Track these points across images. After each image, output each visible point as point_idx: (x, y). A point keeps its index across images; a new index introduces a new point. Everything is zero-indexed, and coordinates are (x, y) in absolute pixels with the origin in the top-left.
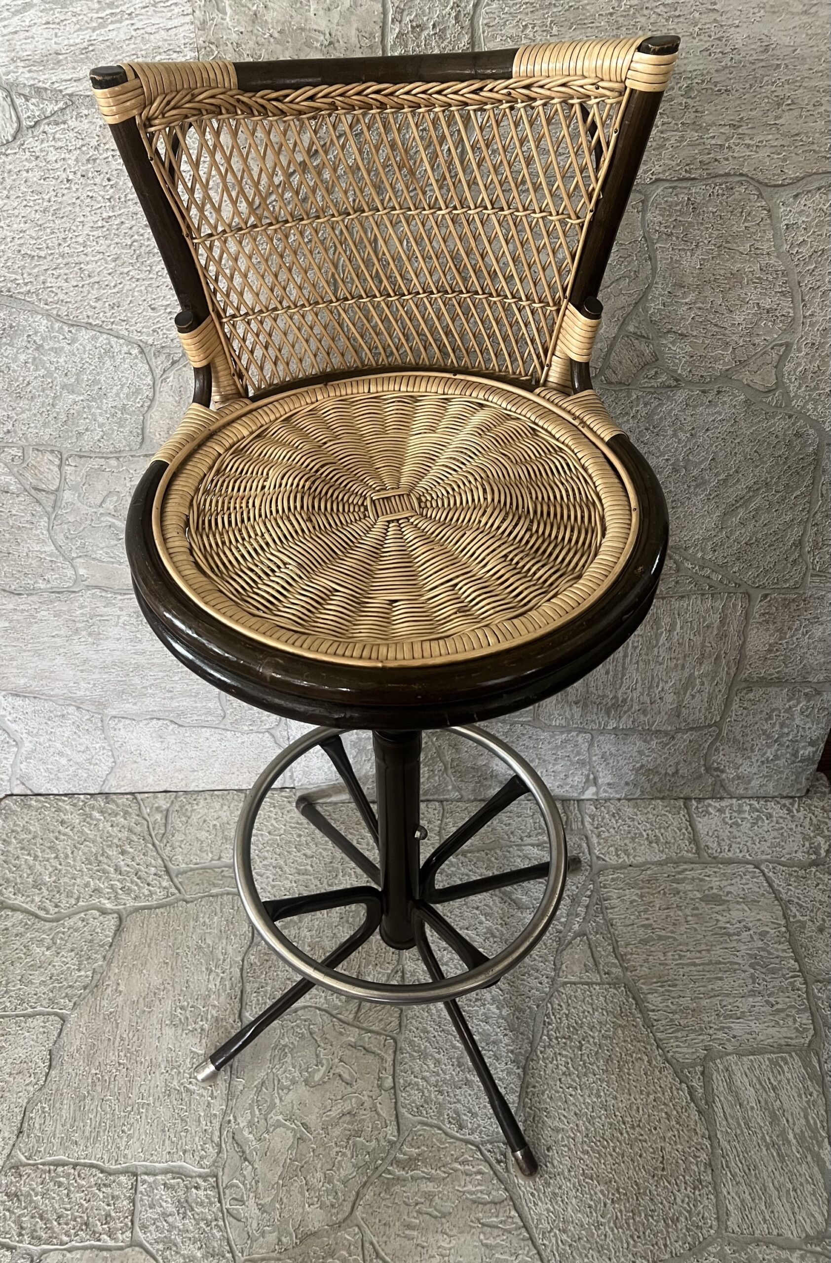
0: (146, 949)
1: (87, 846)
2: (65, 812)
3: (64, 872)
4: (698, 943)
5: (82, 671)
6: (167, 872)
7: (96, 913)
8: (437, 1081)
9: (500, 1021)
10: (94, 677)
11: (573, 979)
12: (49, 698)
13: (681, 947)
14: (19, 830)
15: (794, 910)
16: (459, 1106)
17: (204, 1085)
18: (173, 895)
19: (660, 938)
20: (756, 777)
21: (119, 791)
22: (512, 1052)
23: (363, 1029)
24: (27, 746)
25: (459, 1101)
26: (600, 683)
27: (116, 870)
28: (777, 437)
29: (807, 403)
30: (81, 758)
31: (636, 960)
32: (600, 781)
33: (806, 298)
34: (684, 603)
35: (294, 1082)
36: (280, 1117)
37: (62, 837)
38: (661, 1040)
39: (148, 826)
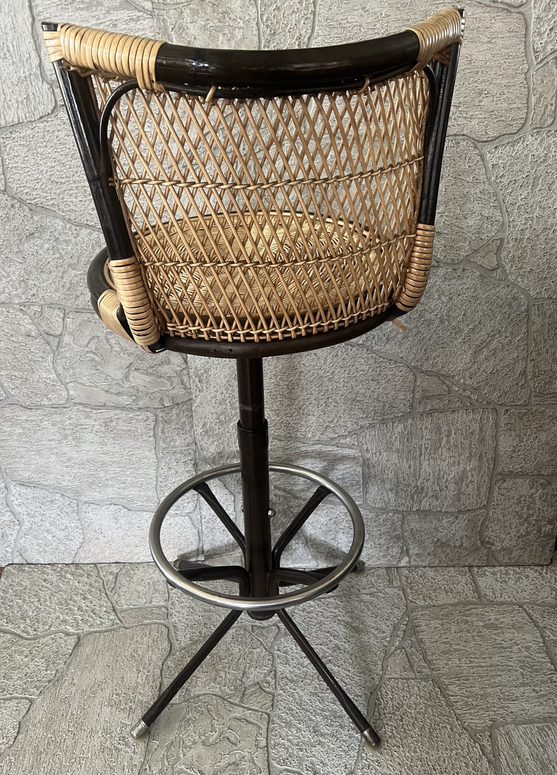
0: (95, 657)
1: (60, 594)
2: (48, 574)
3: (43, 610)
4: (482, 653)
5: (67, 467)
6: (114, 610)
7: (62, 635)
8: (298, 742)
10: (75, 471)
11: (396, 676)
12: (44, 487)
13: (470, 656)
14: (15, 584)
15: (547, 633)
16: (314, 759)
18: (117, 624)
19: (456, 650)
20: (515, 549)
21: (85, 562)
24: (26, 525)
25: (314, 756)
26: (405, 475)
27: (79, 609)
28: (502, 299)
29: (517, 278)
30: (61, 535)
31: (440, 664)
32: (411, 552)
33: (509, 210)
34: (455, 415)
35: (194, 743)
36: (183, 767)
37: (44, 589)
38: (459, 715)
39: (103, 583)
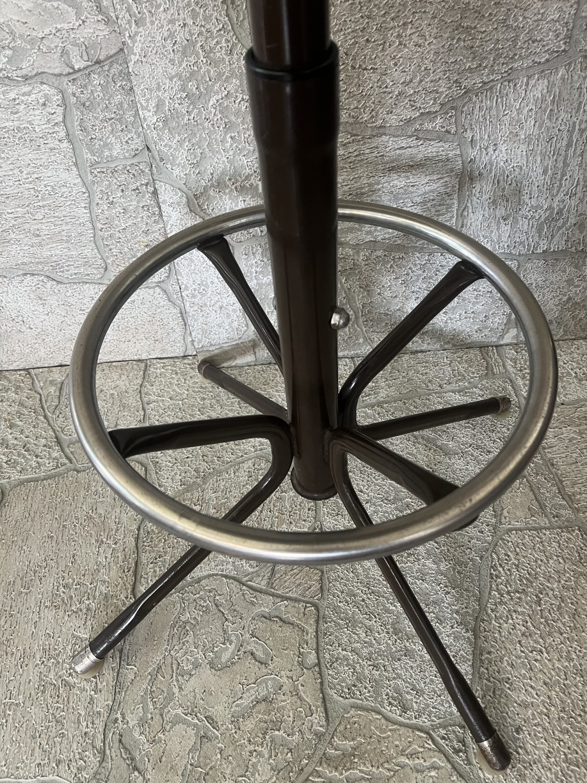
0: (29, 523)
6: (59, 442)
8: (370, 653)
9: (439, 577)
11: (518, 525)
16: (400, 682)
17: (87, 676)
18: (63, 465)
22: (457, 612)
23: (278, 596)
25: (399, 676)
35: (196, 665)
36: (180, 711)
39: (41, 400)
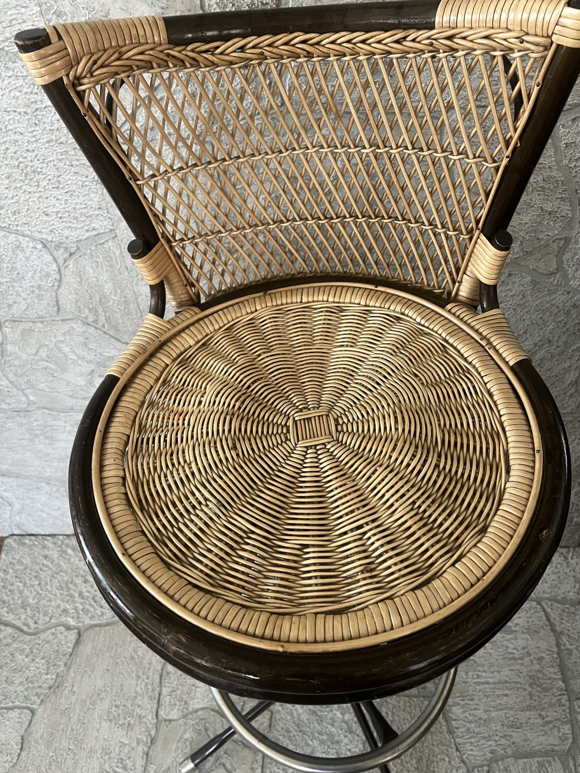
0: (96, 658)
1: (61, 576)
2: (48, 549)
3: (43, 596)
4: (491, 665)
5: (46, 461)
7: (62, 629)
9: (343, 724)
12: (26, 477)
13: (479, 668)
14: (15, 561)
15: (564, 640)
24: (17, 506)
27: (79, 595)
28: (557, 307)
37: (44, 568)
38: (460, 744)
